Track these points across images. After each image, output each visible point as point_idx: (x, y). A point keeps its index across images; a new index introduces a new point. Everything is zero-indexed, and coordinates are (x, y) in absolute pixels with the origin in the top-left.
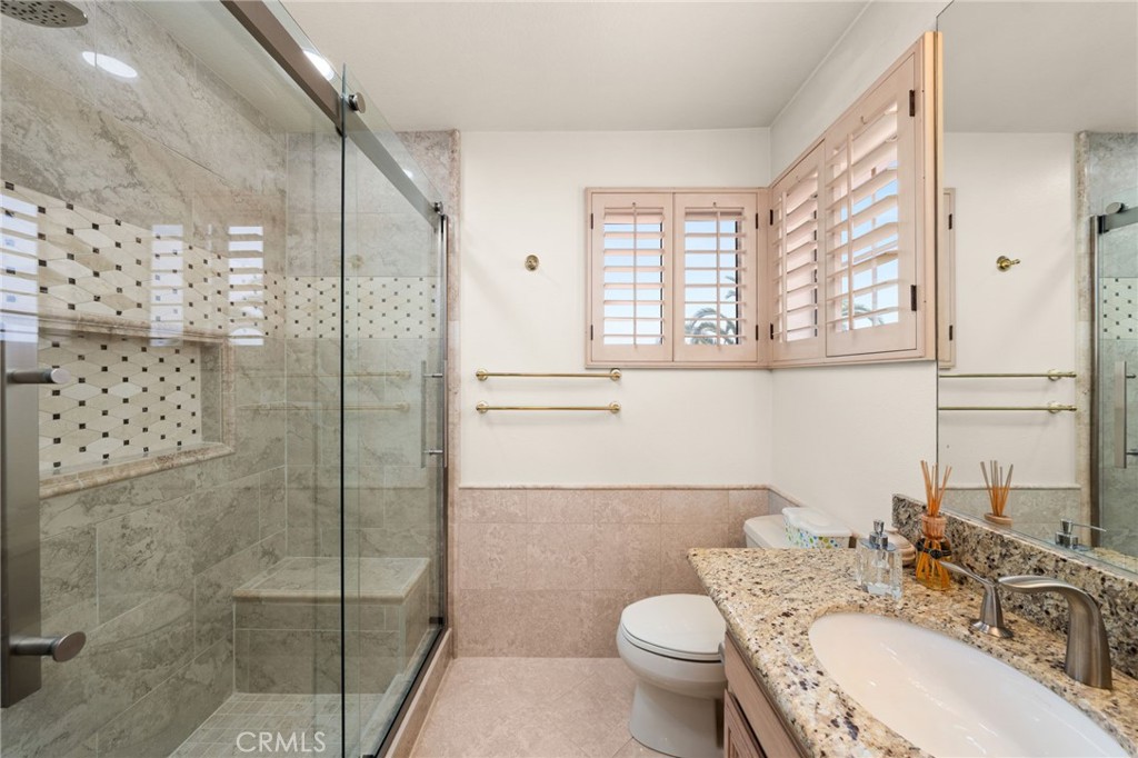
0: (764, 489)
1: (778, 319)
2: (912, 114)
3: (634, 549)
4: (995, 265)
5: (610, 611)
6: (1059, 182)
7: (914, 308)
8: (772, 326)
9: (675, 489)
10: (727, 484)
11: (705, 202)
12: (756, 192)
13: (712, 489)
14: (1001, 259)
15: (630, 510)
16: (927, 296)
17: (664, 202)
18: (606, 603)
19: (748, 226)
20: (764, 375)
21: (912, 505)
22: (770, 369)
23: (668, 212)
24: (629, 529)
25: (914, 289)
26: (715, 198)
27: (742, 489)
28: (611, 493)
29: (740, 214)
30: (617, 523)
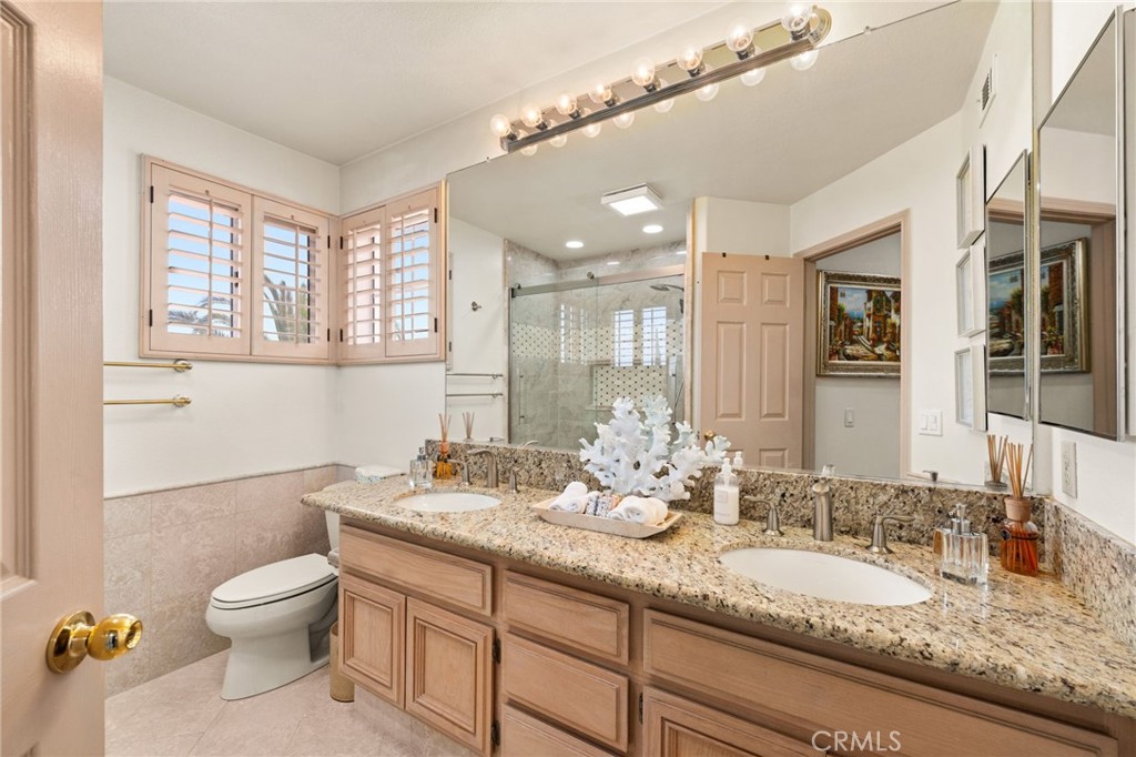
0: (334, 465)
1: (347, 326)
2: (436, 221)
3: (204, 546)
4: (471, 307)
5: (174, 621)
6: (497, 261)
7: (436, 331)
8: (341, 331)
9: (252, 477)
10: (301, 467)
11: (286, 213)
12: (330, 218)
13: (288, 472)
14: (474, 304)
15: (200, 507)
16: (441, 324)
17: (244, 201)
18: (168, 613)
19: (321, 243)
20: (332, 371)
21: (434, 442)
22: (338, 366)
23: (246, 209)
24: (199, 527)
25: (436, 320)
26: (293, 212)
27: (316, 468)
28: (176, 493)
29: (314, 231)
30: (183, 523)
